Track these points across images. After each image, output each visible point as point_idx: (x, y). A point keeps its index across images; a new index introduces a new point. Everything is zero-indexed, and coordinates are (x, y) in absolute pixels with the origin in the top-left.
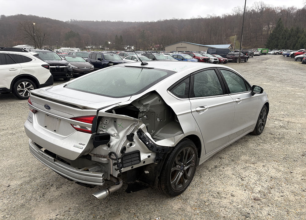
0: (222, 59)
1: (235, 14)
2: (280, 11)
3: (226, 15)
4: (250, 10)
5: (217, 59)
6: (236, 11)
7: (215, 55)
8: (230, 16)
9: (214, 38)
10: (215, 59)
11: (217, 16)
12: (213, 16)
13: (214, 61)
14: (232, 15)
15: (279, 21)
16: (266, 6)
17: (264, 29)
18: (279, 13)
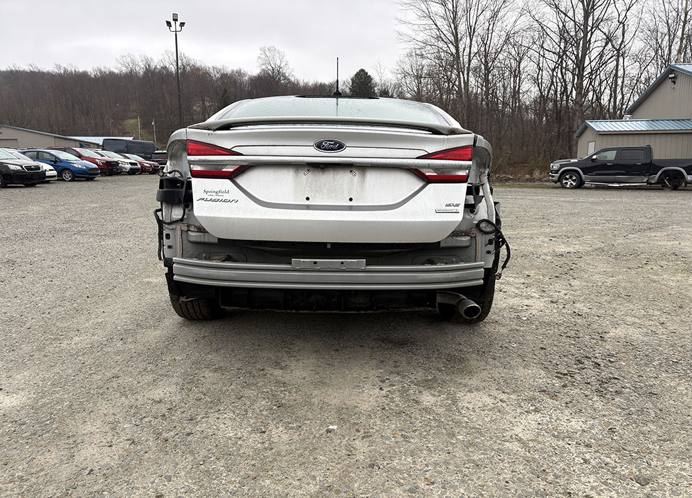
0: (147, 163)
1: (124, 70)
2: (218, 75)
3: (103, 70)
4: (158, 67)
5: (136, 164)
6: (127, 65)
7: (127, 155)
8: (112, 74)
9: (83, 121)
10: (131, 164)
11: (81, 70)
12: (71, 69)
13: (131, 169)
14: (116, 71)
15: (224, 94)
16: (192, 63)
17: (195, 108)
18: (218, 79)
